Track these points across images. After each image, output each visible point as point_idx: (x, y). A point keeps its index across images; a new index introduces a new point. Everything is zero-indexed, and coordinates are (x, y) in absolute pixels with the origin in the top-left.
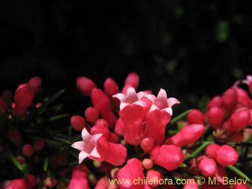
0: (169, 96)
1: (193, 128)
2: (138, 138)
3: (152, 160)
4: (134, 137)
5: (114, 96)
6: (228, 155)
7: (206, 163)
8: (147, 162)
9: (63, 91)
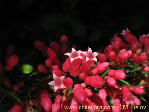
0: (93, 51)
1: (104, 65)
2: (78, 73)
3: (86, 84)
4: (76, 73)
5: (65, 54)
6: (121, 75)
7: (111, 80)
8: (83, 85)
9: (32, 52)
